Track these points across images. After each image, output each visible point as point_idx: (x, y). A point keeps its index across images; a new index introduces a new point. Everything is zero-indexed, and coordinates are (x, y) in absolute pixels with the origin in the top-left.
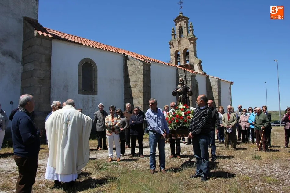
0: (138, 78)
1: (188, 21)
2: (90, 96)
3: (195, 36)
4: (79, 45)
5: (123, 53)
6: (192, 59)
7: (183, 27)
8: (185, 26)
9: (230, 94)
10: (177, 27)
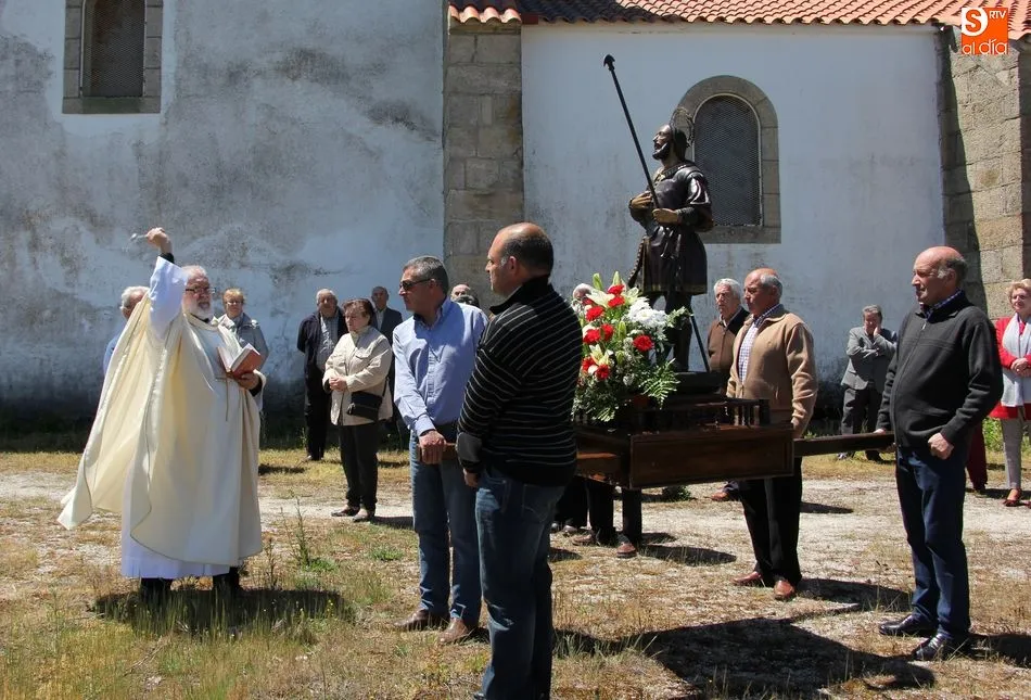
0: (997, 140)
2: (740, 250)
5: (923, 21)
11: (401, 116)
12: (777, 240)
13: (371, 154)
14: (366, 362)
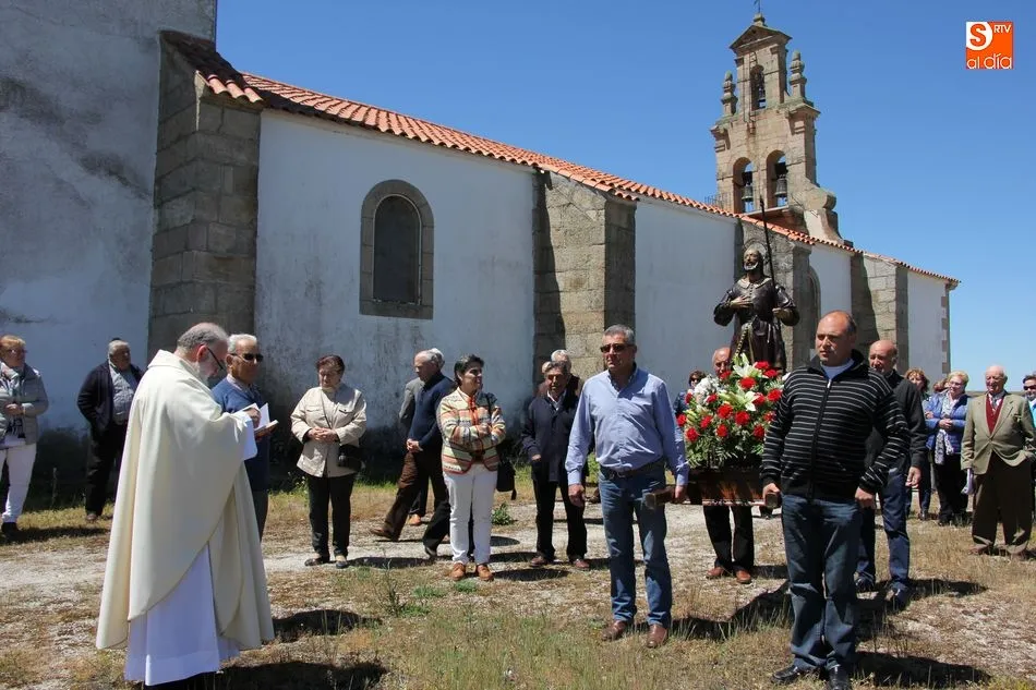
0: (585, 258)
1: (787, 47)
2: (405, 322)
3: (812, 104)
4: (365, 133)
5: (530, 163)
6: (799, 192)
7: (767, 68)
8: (776, 66)
9: (946, 324)
10: (743, 72)
11: (114, 169)
12: (430, 317)
13: (83, 203)
14: (351, 417)
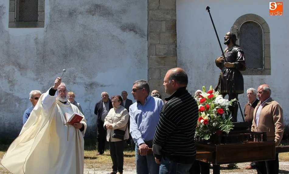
11: (132, 28)
12: (269, 74)
13: (121, 42)
14: (119, 118)
